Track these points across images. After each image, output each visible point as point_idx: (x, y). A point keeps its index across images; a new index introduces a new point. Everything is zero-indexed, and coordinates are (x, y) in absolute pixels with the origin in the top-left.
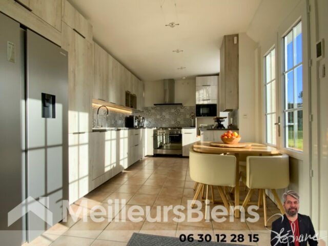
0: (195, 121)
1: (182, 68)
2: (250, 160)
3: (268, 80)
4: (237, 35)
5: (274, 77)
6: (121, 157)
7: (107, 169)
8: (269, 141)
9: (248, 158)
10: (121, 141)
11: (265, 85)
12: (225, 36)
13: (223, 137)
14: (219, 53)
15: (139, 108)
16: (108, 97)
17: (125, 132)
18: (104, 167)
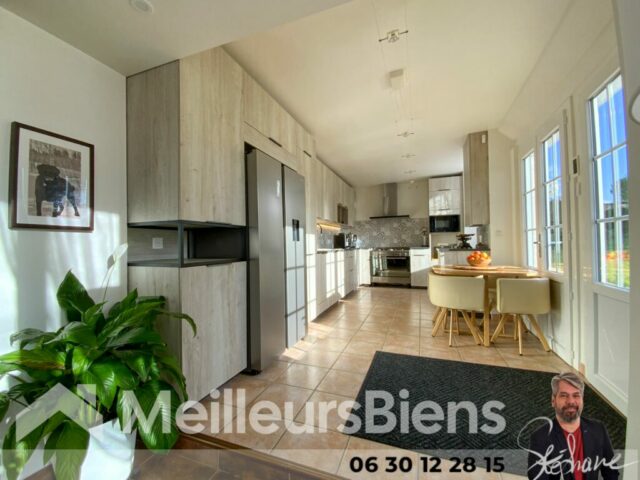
0: (428, 239)
1: (410, 172)
2: (500, 282)
3: (528, 189)
4: (486, 133)
5: (534, 186)
6: (339, 285)
8: (530, 264)
9: (498, 281)
10: (339, 264)
11: (525, 195)
12: (470, 135)
13: (469, 259)
14: (462, 152)
15: (351, 223)
17: (341, 253)
18: (326, 293)
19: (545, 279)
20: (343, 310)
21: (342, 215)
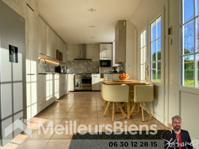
0: (99, 70)
1: (93, 38)
3: (142, 47)
4: (125, 21)
6: (55, 92)
7: (47, 99)
9: (135, 86)
10: (55, 81)
11: (140, 49)
12: (119, 21)
13: (120, 76)
14: (114, 29)
15: (64, 61)
16: (46, 52)
17: (57, 76)
18: (45, 98)
19: (152, 85)
20: (58, 105)
21: (59, 56)
